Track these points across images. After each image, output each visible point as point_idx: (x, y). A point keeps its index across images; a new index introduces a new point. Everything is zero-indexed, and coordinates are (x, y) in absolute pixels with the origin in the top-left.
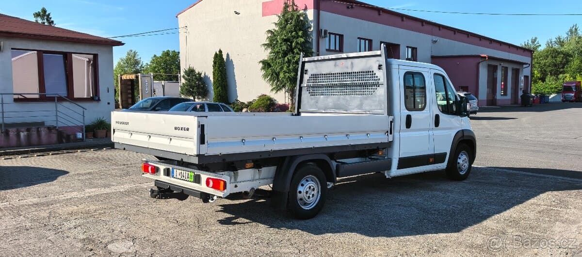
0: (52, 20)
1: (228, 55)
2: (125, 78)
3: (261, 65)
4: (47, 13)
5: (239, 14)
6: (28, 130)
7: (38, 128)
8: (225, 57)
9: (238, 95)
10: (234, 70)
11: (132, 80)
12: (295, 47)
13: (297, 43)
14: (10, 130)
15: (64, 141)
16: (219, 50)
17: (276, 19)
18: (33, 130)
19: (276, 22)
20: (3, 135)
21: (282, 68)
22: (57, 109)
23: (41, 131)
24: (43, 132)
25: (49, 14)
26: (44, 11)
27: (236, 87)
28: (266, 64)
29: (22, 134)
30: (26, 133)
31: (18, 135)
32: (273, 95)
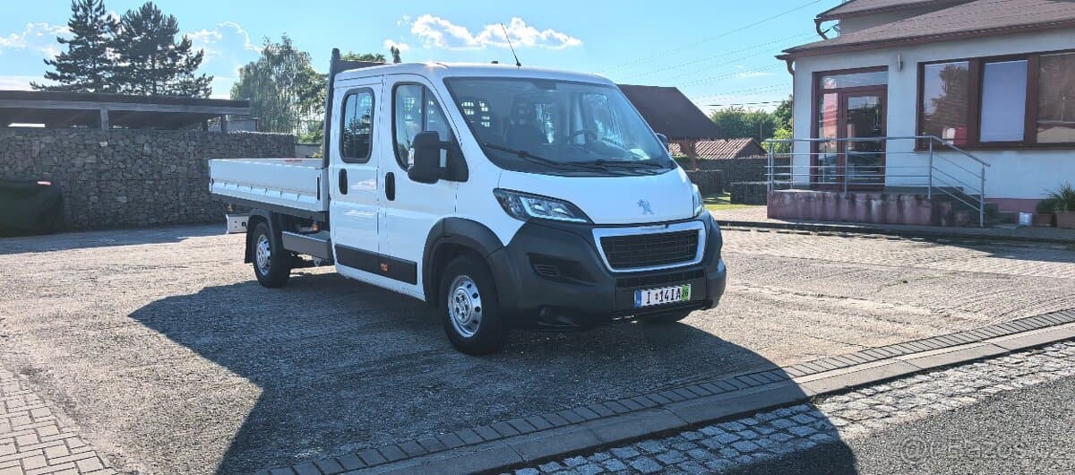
6: (884, 197)
7: (900, 195)
14: (858, 195)
15: (944, 222)
18: (892, 197)
20: (847, 201)
22: (931, 163)
23: (904, 201)
24: (908, 201)
29: (874, 203)
30: (879, 202)
31: (868, 205)
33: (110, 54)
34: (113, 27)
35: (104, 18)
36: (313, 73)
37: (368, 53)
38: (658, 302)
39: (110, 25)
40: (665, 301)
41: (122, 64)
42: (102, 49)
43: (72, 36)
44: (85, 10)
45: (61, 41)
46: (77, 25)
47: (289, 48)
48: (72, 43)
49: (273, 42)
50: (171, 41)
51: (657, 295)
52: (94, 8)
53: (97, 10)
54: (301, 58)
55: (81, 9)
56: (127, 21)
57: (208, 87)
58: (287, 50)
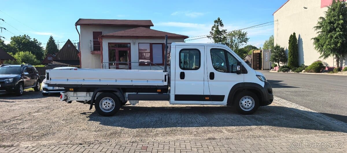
0: (222, 23)
1: (299, 35)
2: (255, 53)
3: (313, 41)
4: (220, 20)
5: (307, 8)
8: (297, 37)
9: (304, 61)
10: (302, 45)
11: (259, 53)
12: (337, 27)
13: (338, 24)
16: (293, 33)
17: (326, 9)
19: (326, 11)
21: (325, 42)
25: (221, 21)
26: (219, 19)
27: (304, 56)
28: (317, 40)
32: (324, 61)
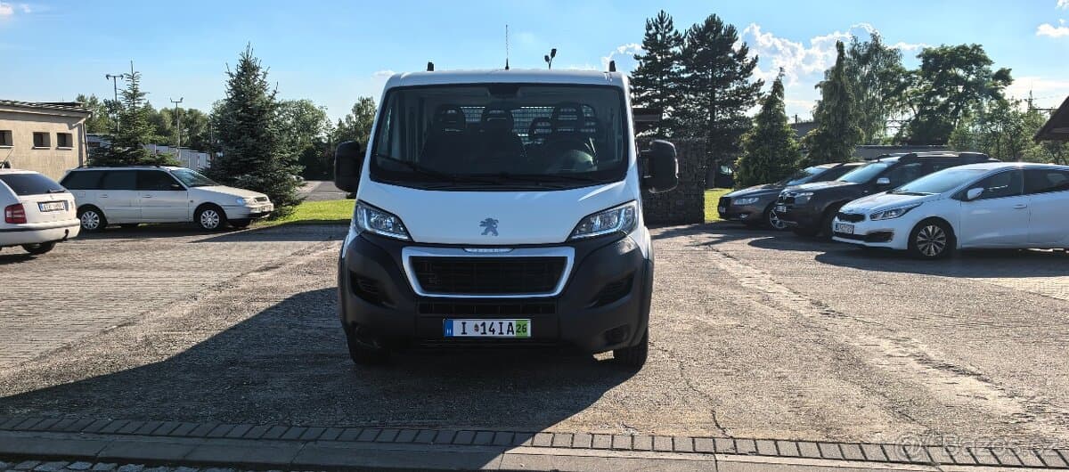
33: (676, 67)
34: (679, 41)
35: (672, 33)
36: (900, 71)
37: (961, 44)
38: (478, 334)
39: (676, 40)
40: (489, 334)
41: (686, 76)
42: (668, 63)
43: (644, 53)
44: (657, 28)
45: (637, 58)
46: (650, 42)
47: (877, 45)
48: (645, 59)
49: (861, 41)
50: (729, 49)
51: (476, 326)
52: (665, 25)
53: (667, 27)
54: (892, 56)
55: (654, 28)
56: (692, 34)
57: (761, 91)
58: (875, 49)
